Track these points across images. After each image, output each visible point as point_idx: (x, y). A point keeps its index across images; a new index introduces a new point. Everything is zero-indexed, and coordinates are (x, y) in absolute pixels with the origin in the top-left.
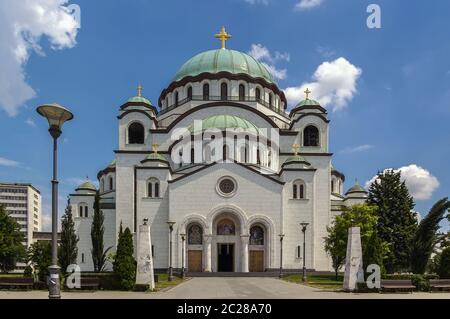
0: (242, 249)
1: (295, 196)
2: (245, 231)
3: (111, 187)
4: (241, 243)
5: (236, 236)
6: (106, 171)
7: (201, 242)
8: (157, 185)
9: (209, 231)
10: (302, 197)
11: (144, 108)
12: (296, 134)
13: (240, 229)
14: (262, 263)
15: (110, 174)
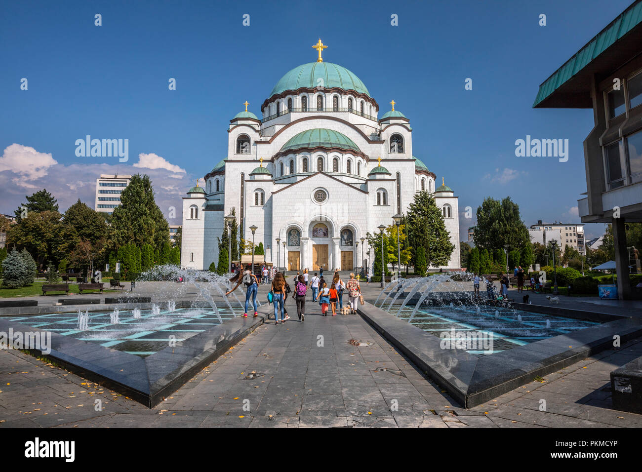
0: (334, 250)
1: (379, 203)
2: (337, 234)
3: (218, 190)
4: (334, 244)
5: (329, 238)
6: (214, 174)
7: (299, 244)
8: (262, 195)
9: (306, 233)
10: (385, 203)
11: (250, 122)
12: (383, 142)
13: (332, 232)
14: (351, 262)
15: (217, 177)
